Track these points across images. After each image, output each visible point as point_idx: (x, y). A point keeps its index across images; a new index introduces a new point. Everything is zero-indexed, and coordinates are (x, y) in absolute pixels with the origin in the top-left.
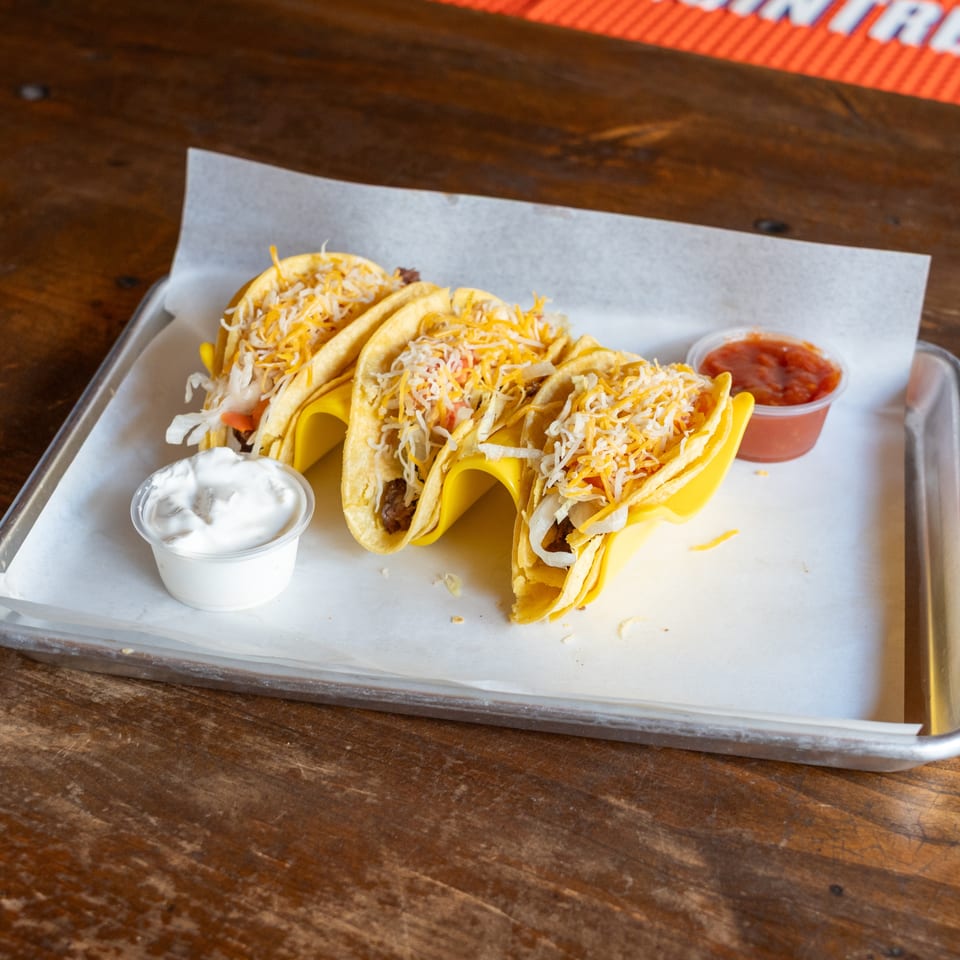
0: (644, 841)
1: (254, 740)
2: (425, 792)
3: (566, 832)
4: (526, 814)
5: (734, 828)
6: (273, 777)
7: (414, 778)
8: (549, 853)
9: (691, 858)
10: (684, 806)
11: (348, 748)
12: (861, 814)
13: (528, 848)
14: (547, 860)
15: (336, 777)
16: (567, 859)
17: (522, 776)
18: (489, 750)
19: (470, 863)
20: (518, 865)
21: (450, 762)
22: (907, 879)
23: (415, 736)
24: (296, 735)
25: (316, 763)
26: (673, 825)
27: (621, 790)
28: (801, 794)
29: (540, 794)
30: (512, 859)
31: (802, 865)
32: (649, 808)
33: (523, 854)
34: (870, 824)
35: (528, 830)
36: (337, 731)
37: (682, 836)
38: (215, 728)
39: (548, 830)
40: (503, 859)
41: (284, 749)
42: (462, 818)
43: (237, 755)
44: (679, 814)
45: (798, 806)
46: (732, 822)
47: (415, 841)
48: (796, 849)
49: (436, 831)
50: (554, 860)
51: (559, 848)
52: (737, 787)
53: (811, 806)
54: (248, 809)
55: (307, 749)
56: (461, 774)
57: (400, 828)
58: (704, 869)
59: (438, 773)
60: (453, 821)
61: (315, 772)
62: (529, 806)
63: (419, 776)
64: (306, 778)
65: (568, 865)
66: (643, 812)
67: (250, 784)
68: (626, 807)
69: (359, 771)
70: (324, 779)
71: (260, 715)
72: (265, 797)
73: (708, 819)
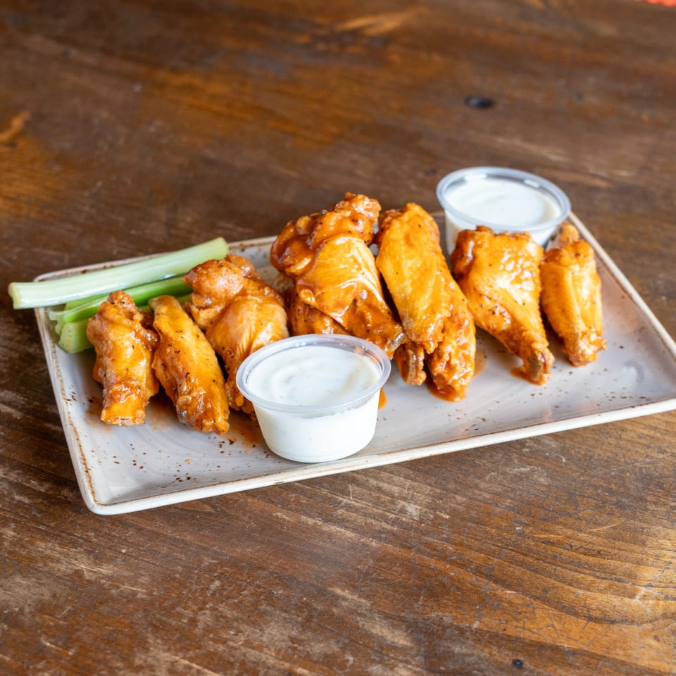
0: (363, 625)
1: (46, 546)
2: (186, 587)
3: (300, 619)
4: (268, 604)
5: (436, 613)
6: (60, 578)
7: (177, 576)
8: (286, 638)
9: (400, 639)
10: (397, 596)
11: (124, 551)
12: (539, 598)
13: (269, 633)
14: (283, 643)
15: (112, 577)
16: (300, 642)
17: (266, 572)
18: (239, 551)
19: (221, 648)
20: (260, 648)
21: (207, 561)
22: (574, 653)
23: (178, 539)
24: (81, 541)
25: (96, 564)
26: (387, 611)
27: (346, 582)
28: (491, 583)
29: (280, 587)
30: (256, 644)
31: (491, 643)
32: (367, 597)
33: (265, 639)
34: (546, 607)
35: (269, 618)
36: (115, 537)
37: (394, 620)
38: (14, 537)
39: (285, 618)
40: (248, 644)
41: (71, 553)
42: (217, 609)
43: (32, 559)
44: (392, 601)
45: (488, 593)
46: (435, 608)
47: (176, 630)
48: (485, 629)
49: (193, 621)
50: (290, 643)
51: (294, 633)
52: (440, 577)
53: (499, 592)
54: (40, 605)
55: (89, 552)
56: (216, 571)
57: (164, 619)
58: (412, 648)
59: (196, 572)
60: (207, 612)
61: (95, 572)
62: (270, 598)
63: (181, 574)
64: (88, 578)
65: (301, 648)
66: (363, 601)
67: (42, 584)
68: (350, 596)
69: (132, 571)
70: (103, 578)
71: (52, 525)
72: (54, 596)
73: (416, 606)
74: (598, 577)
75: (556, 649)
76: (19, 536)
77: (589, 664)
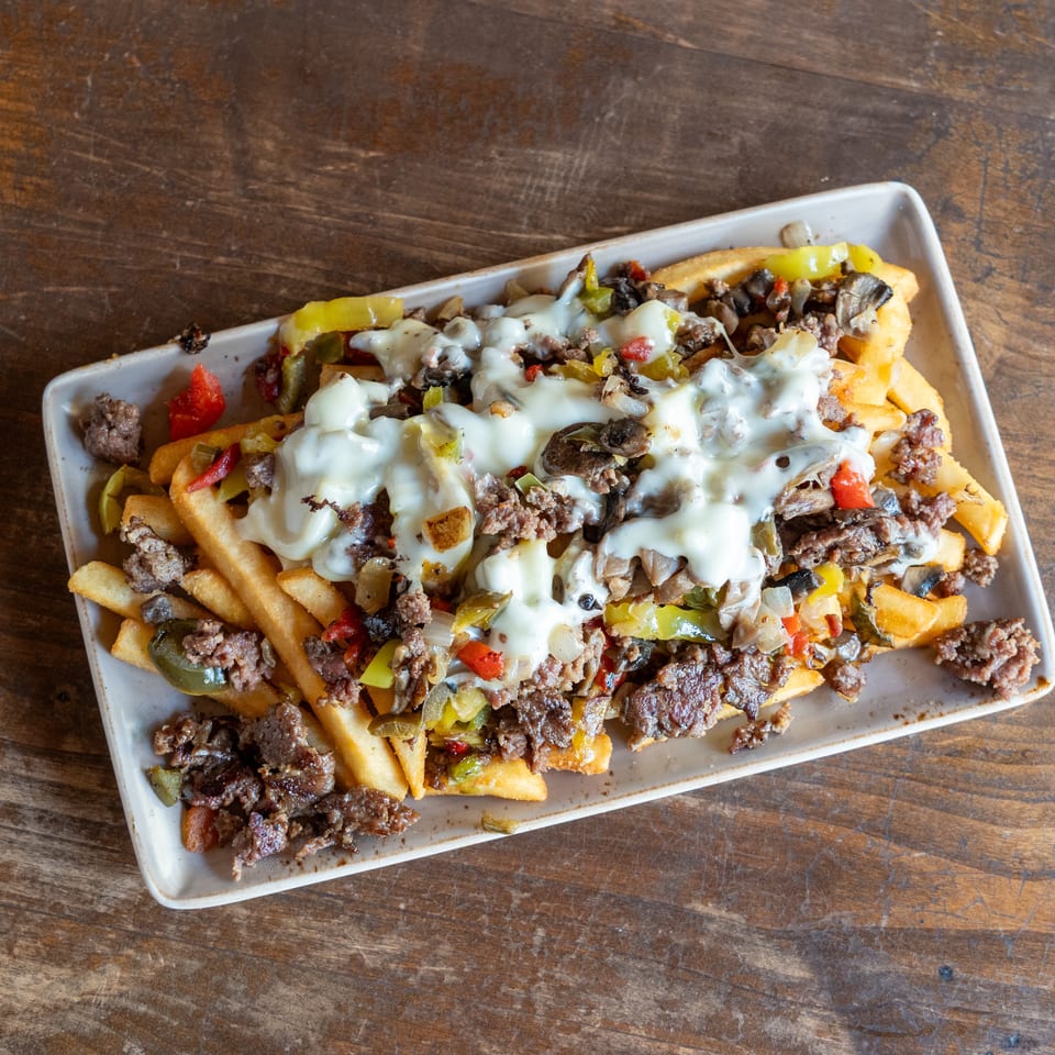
74: (1027, 801)
75: (989, 937)
76: (255, 914)
77: (1033, 951)
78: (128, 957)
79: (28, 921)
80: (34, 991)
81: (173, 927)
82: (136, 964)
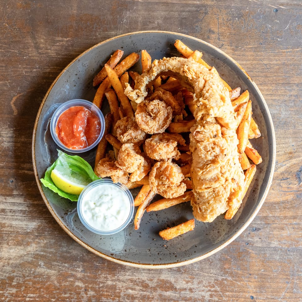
78: (37, 241)
79: (11, 237)
80: (15, 253)
81: (46, 233)
82: (39, 243)
